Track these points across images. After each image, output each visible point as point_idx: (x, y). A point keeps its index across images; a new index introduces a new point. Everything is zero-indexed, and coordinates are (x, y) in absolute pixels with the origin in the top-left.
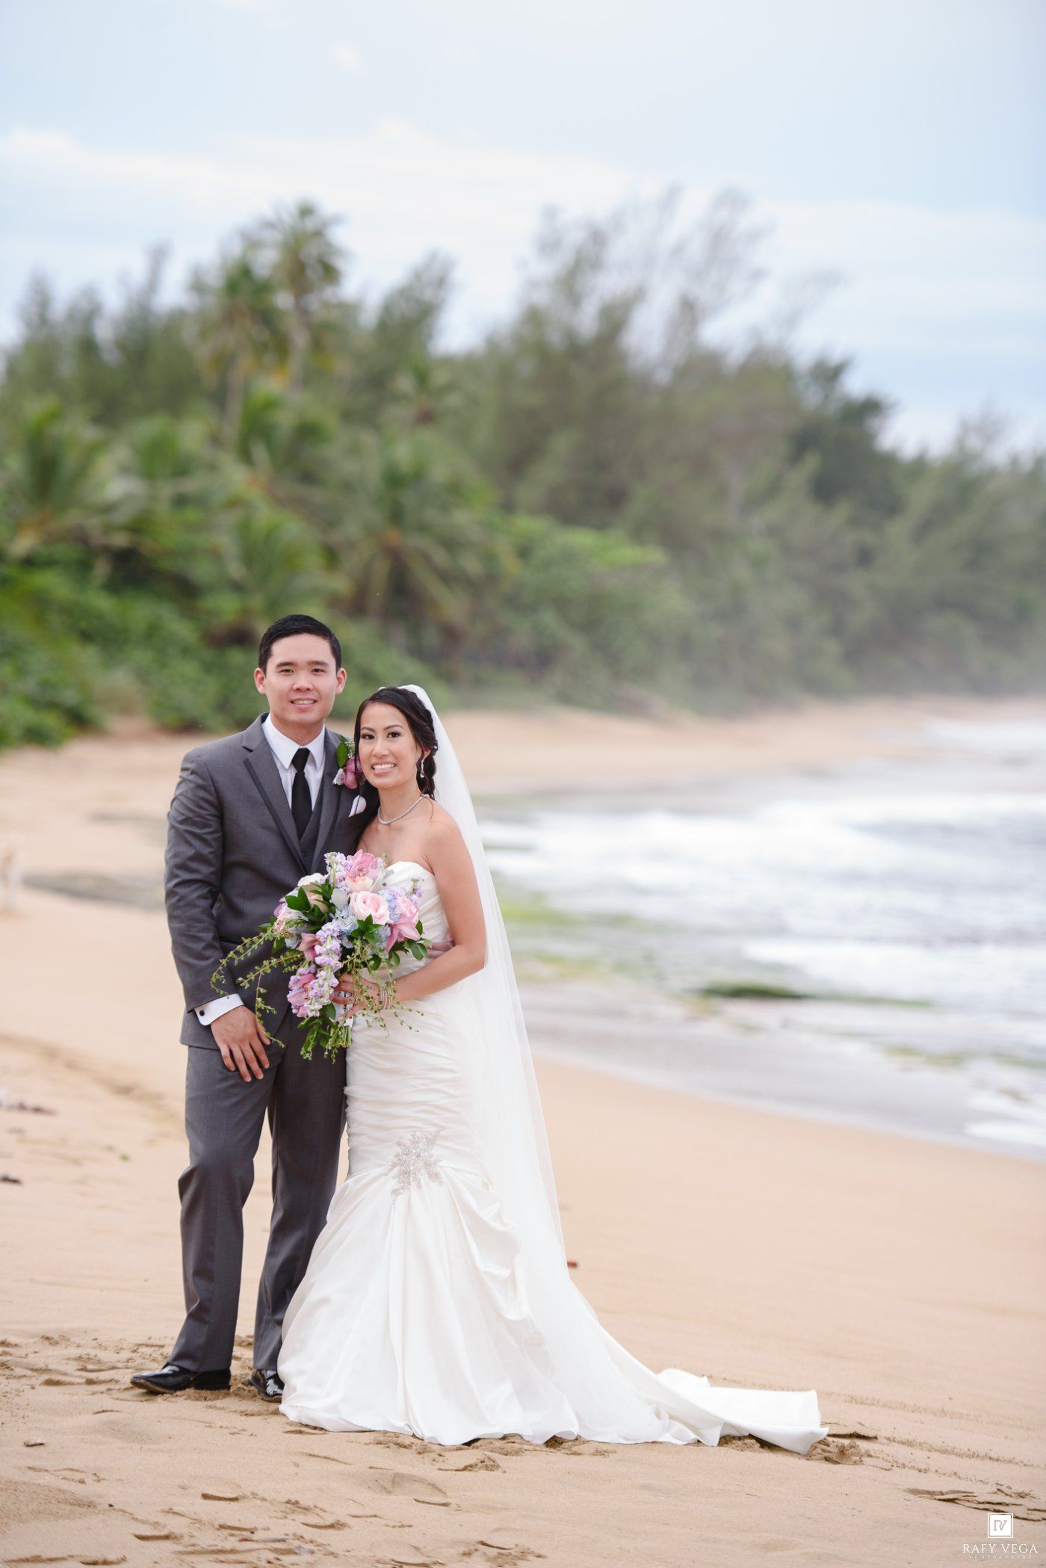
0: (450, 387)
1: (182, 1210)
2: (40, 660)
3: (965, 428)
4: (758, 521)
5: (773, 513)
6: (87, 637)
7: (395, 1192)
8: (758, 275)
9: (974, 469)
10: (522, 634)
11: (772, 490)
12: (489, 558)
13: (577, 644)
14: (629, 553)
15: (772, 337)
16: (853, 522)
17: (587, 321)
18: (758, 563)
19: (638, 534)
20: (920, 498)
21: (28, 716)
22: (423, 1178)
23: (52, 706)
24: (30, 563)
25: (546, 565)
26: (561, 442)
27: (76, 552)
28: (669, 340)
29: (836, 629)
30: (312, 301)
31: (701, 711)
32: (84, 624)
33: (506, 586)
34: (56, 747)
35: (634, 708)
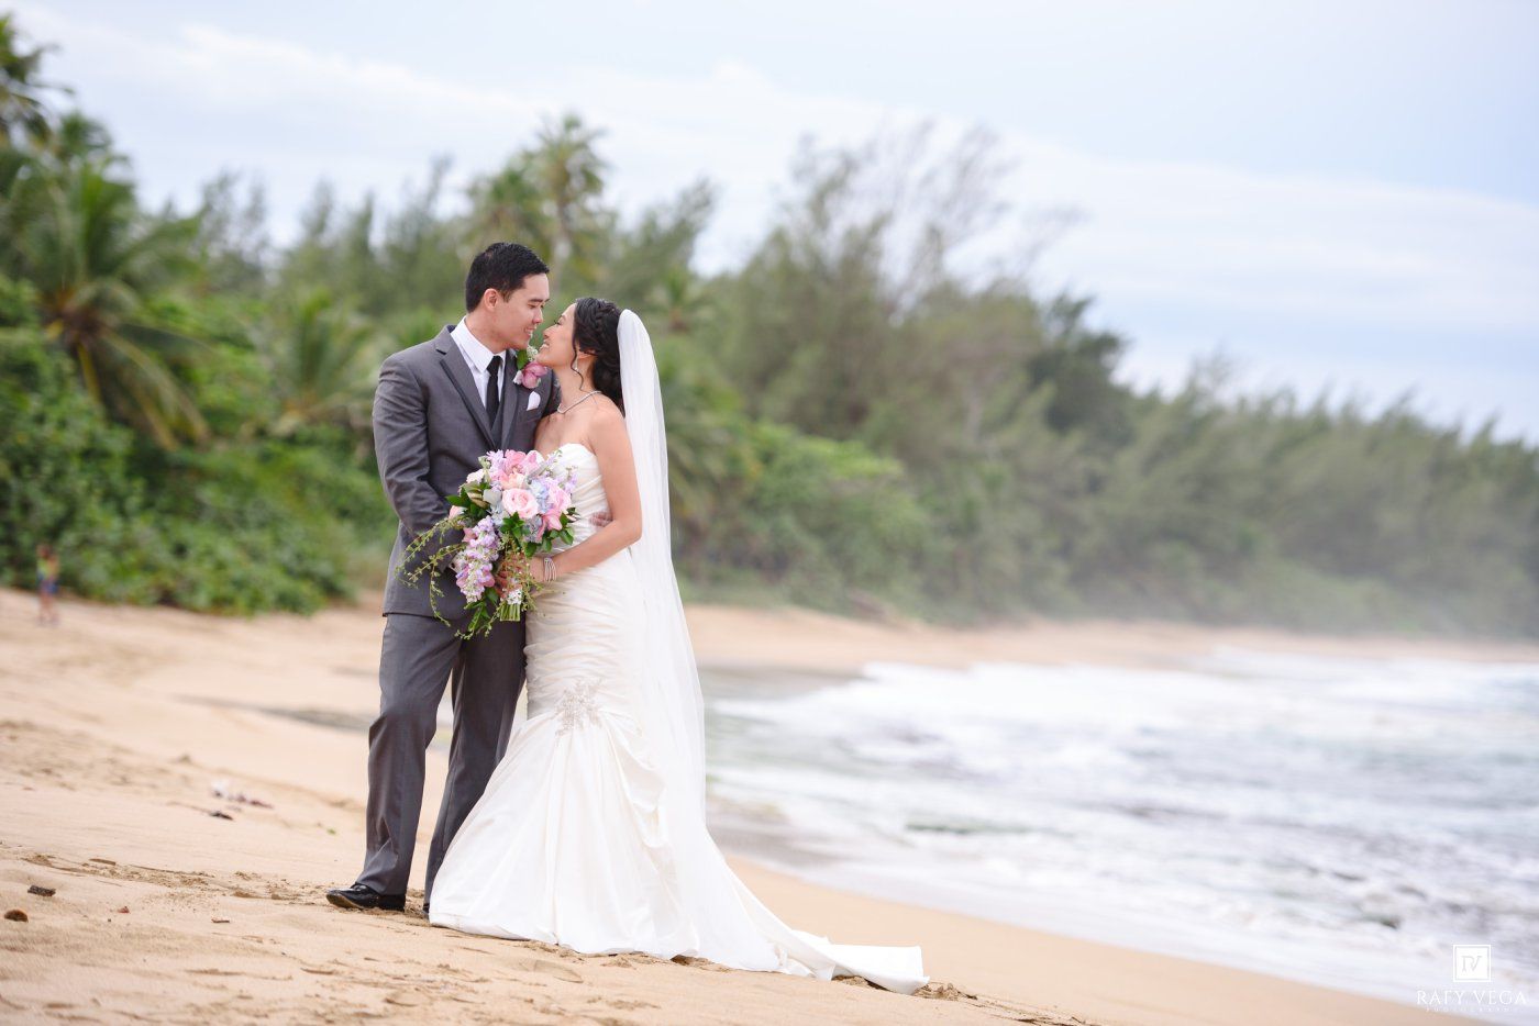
0: (701, 302)
1: (371, 756)
2: (296, 533)
3: (1197, 368)
4: (994, 443)
5: (1010, 436)
6: (344, 514)
7: (560, 733)
8: (1001, 208)
9: (1202, 408)
10: (761, 537)
11: (1009, 416)
12: (734, 461)
13: (814, 547)
14: (868, 464)
15: (1011, 269)
16: (1085, 450)
17: (832, 245)
18: (993, 484)
19: (876, 447)
20: (1151, 431)
21: (283, 583)
22: (585, 720)
23: (307, 576)
24: (292, 440)
25: (788, 470)
26: (806, 359)
27: (337, 433)
28: (916, 267)
29: (1065, 551)
30: (573, 209)
31: (930, 620)
32: (343, 501)
33: (748, 489)
34: (309, 615)
35: (865, 613)
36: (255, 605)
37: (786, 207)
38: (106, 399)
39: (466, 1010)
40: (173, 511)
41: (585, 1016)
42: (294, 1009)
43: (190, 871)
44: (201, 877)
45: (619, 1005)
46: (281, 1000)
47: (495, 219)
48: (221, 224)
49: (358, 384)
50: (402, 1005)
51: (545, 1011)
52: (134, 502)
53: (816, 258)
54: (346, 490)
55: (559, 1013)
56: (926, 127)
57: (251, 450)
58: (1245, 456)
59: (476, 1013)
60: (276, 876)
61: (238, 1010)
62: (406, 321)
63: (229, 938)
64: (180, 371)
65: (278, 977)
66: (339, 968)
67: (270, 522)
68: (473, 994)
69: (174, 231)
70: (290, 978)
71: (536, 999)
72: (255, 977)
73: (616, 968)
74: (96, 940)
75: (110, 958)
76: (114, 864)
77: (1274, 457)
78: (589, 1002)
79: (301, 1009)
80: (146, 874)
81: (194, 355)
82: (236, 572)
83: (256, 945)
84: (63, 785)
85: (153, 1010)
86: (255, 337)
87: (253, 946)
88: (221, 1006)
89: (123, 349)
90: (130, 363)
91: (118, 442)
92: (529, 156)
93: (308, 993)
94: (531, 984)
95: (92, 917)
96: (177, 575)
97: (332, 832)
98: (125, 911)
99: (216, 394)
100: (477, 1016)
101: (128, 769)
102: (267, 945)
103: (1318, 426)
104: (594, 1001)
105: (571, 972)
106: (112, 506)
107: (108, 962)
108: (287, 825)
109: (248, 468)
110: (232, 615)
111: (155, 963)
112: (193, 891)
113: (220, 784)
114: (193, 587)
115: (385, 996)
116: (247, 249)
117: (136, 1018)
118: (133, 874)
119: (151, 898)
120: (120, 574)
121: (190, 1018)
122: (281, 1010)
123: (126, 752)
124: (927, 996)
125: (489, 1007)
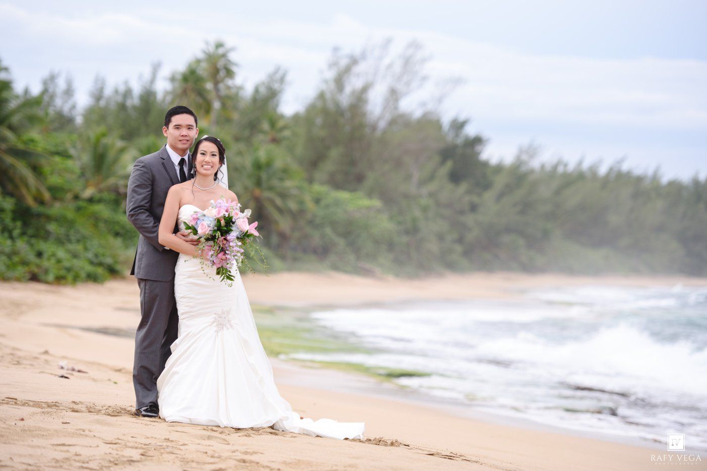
0: (285, 128)
2: (95, 244)
3: (521, 151)
4: (425, 190)
5: (432, 187)
6: (117, 234)
7: (217, 332)
8: (424, 78)
9: (524, 169)
10: (316, 238)
11: (431, 178)
12: (301, 203)
13: (341, 242)
14: (365, 202)
15: (430, 107)
16: (469, 192)
17: (345, 99)
18: (425, 209)
19: (370, 195)
20: (500, 182)
21: (89, 268)
22: (228, 326)
23: (100, 264)
24: (91, 200)
25: (327, 206)
26: (335, 153)
27: (113, 196)
28: (385, 108)
29: (460, 240)
30: (221, 86)
31: (397, 275)
32: (117, 228)
33: (309, 216)
34: (102, 283)
35: (366, 273)
36: (76, 279)
37: (326, 82)
38: (1, 184)
39: (177, 457)
40: (35, 236)
41: (231, 459)
42: (100, 459)
43: (51, 401)
44: (56, 404)
45: (246, 453)
46: (94, 456)
47: (185, 92)
48: (52, 97)
49: (121, 172)
50: (148, 456)
51: (212, 457)
52: (16, 232)
53: (337, 104)
54: (118, 223)
55: (219, 458)
56: (388, 42)
57: (72, 206)
58: (545, 192)
59: (181, 458)
60: (90, 402)
61: (75, 460)
62: (144, 141)
63: (70, 430)
64: (36, 169)
65: (92, 446)
66: (120, 441)
67: (82, 240)
68: (180, 451)
69: (31, 103)
70: (98, 446)
71: (208, 452)
72: (83, 446)
73: (245, 437)
74: (10, 433)
75: (17, 440)
76: (16, 399)
77: (558, 192)
78: (232, 452)
79: (103, 459)
80: (31, 404)
81: (43, 162)
82: (67, 264)
83: (82, 433)
85: (36, 461)
86: (72, 152)
88: (68, 459)
89: (9, 160)
90: (12, 166)
91: (8, 204)
92: (198, 61)
93: (106, 452)
94: (206, 446)
95: (7, 423)
96: (38, 266)
97: (116, 383)
98: (22, 420)
99: (54, 180)
100: (182, 460)
101: (20, 357)
102: (87, 432)
104: (235, 452)
105: (225, 440)
106: (6, 234)
107: (15, 442)
108: (94, 380)
109: (70, 215)
110: (65, 285)
111: (36, 442)
112: (53, 410)
113: (63, 363)
114: (46, 272)
115: (140, 453)
116: (66, 109)
117: (30, 465)
118: (25, 404)
119: (34, 414)
120: (11, 266)
121: (54, 464)
122: (94, 460)
123: (18, 350)
124: (386, 445)
125: (187, 456)
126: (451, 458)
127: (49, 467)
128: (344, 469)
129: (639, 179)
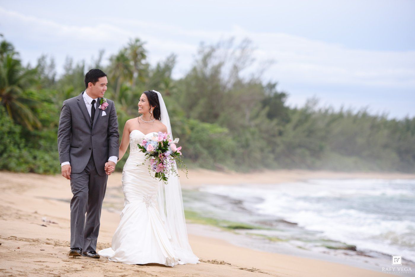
0: (174, 87)
3: (308, 101)
4: (253, 123)
5: (257, 121)
8: (253, 60)
9: (309, 111)
10: (191, 150)
11: (257, 116)
12: (183, 129)
13: (205, 152)
14: (219, 129)
15: (256, 76)
16: (278, 124)
17: (208, 71)
18: (253, 134)
19: (222, 125)
20: (295, 119)
25: (198, 132)
26: (202, 101)
28: (231, 77)
29: (273, 151)
30: (139, 64)
31: (237, 171)
33: (187, 137)
35: (219, 169)
37: (197, 61)
38: (14, 118)
40: (33, 147)
42: (60, 269)
43: (35, 239)
44: (38, 240)
46: (56, 267)
47: (117, 67)
48: (43, 69)
50: (86, 268)
52: (22, 145)
53: (203, 74)
57: (53, 130)
58: (321, 125)
59: (104, 269)
60: (57, 239)
61: (46, 270)
63: (44, 254)
64: (34, 110)
65: (56, 262)
70: (59, 262)
72: (50, 262)
74: (12, 255)
76: (16, 237)
77: (328, 124)
80: (24, 240)
81: (37, 105)
82: (50, 163)
84: (4, 219)
85: (25, 270)
86: (54, 100)
87: (51, 255)
88: (42, 269)
89: (18, 104)
90: (20, 108)
91: (18, 129)
92: (126, 49)
93: (63, 266)
95: (10, 250)
96: (34, 164)
98: (19, 248)
99: (44, 116)
101: (21, 215)
102: (54, 255)
103: (340, 116)
106: (16, 146)
107: (14, 260)
108: (61, 228)
109: (52, 135)
110: (49, 174)
111: (26, 260)
112: (36, 243)
113: (44, 218)
114: (39, 167)
115: (82, 266)
116: (50, 76)
117: (21, 272)
118: (21, 240)
119: (25, 245)
120: (19, 164)
121: (34, 272)
122: (56, 269)
123: (21, 211)
124: (218, 264)
125: (107, 268)
126: (252, 271)
127: (31, 273)
128: (192, 276)
129: (375, 118)
